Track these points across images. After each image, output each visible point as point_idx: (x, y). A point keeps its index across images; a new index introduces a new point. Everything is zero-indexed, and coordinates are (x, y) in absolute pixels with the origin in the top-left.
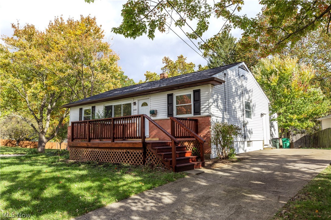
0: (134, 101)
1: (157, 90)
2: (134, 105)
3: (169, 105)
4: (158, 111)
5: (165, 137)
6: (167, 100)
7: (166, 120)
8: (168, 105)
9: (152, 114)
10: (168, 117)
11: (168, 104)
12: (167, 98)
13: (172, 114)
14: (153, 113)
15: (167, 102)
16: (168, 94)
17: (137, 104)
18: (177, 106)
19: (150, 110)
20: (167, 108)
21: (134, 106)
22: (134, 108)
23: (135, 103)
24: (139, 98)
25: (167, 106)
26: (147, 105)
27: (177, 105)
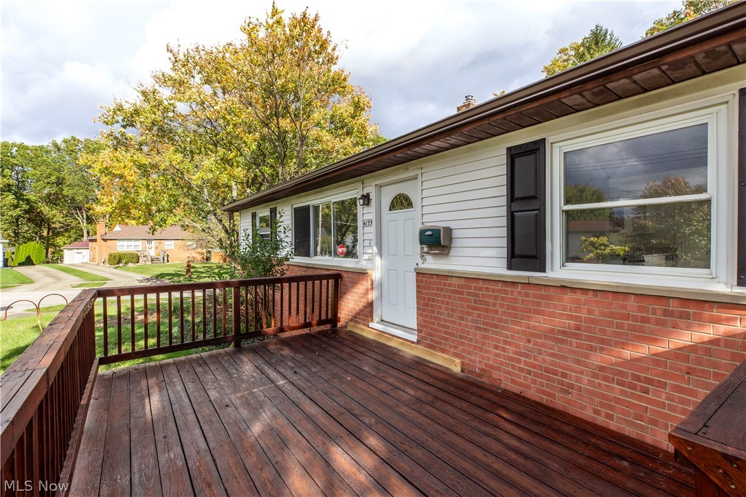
0: (365, 192)
1: (449, 132)
2: (364, 204)
3: (515, 207)
4: (456, 234)
5: (492, 367)
6: (504, 180)
7: (500, 287)
8: (509, 207)
9: (431, 246)
10: (510, 267)
11: (512, 197)
12: (503, 170)
13: (535, 257)
14: (436, 241)
15: (503, 191)
16: (509, 149)
17: (373, 203)
18: (568, 213)
19: (419, 227)
20: (504, 222)
21: (366, 209)
22: (367, 217)
23: (366, 199)
24: (381, 176)
25: (503, 211)
26: (410, 205)
27: (567, 202)
